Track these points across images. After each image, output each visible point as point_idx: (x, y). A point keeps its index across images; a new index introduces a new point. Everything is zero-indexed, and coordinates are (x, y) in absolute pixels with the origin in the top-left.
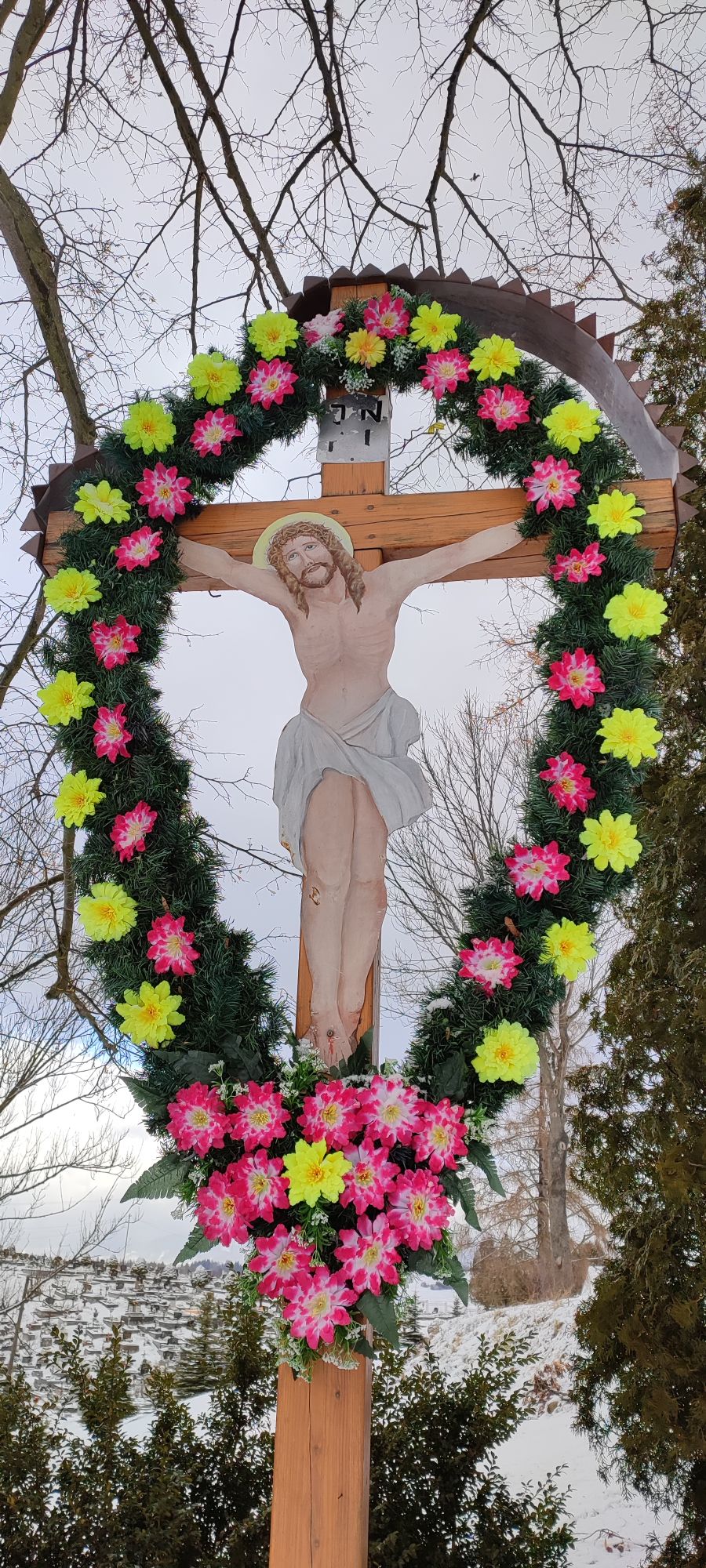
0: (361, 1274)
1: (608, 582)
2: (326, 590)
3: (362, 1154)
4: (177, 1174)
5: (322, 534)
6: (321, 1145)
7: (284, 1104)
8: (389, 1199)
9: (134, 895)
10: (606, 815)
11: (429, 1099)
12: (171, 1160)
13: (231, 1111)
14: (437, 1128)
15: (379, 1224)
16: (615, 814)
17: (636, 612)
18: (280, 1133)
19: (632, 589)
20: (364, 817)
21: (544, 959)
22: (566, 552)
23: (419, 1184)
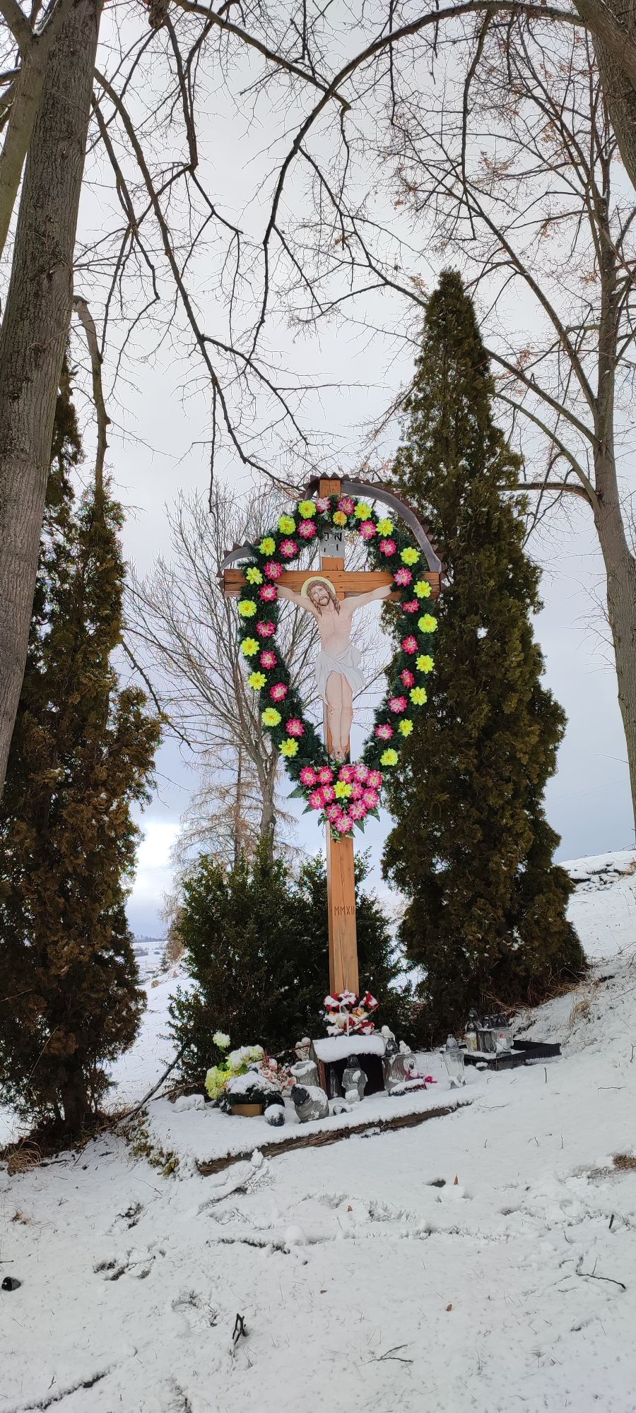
0: (355, 815)
1: (419, 613)
2: (327, 607)
3: (354, 784)
4: (301, 792)
5: (324, 585)
6: (344, 782)
7: (333, 772)
8: (362, 796)
9: (280, 712)
10: (418, 688)
11: (371, 770)
12: (299, 788)
13: (317, 774)
14: (373, 778)
15: (360, 802)
16: (420, 688)
17: (428, 624)
18: (331, 780)
19: (427, 616)
20: (345, 687)
21: (399, 731)
22: (407, 602)
23: (369, 792)
